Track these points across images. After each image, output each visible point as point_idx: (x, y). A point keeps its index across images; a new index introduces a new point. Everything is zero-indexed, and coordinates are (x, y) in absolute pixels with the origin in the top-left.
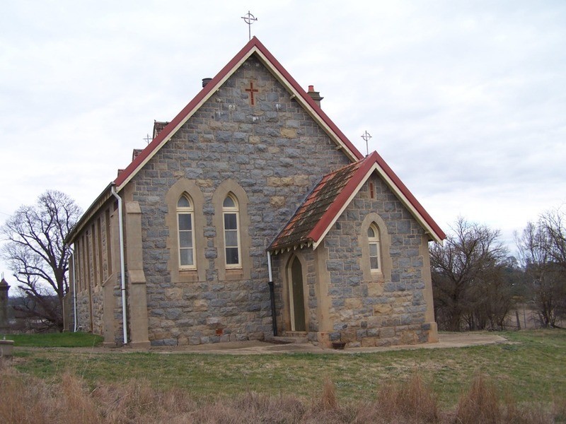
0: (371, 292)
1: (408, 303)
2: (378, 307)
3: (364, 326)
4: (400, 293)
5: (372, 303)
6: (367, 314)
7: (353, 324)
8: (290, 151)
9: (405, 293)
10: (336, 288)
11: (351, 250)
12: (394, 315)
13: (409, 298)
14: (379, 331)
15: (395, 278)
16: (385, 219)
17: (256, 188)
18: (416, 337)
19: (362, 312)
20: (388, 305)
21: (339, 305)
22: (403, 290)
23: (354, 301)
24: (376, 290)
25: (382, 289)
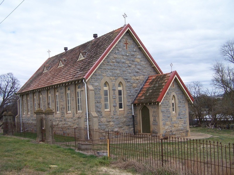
0: (173, 120)
1: (183, 123)
2: (175, 125)
3: (171, 131)
4: (181, 120)
5: (173, 123)
6: (172, 127)
7: (168, 131)
8: (138, 67)
9: (182, 120)
10: (164, 119)
11: (168, 105)
12: (179, 127)
13: (183, 121)
14: (175, 133)
15: (179, 115)
16: (177, 94)
17: (128, 80)
18: (185, 135)
19: (171, 127)
20: (177, 124)
21: (165, 124)
22: (181, 119)
23: (168, 123)
24: (174, 119)
25: (176, 118)
